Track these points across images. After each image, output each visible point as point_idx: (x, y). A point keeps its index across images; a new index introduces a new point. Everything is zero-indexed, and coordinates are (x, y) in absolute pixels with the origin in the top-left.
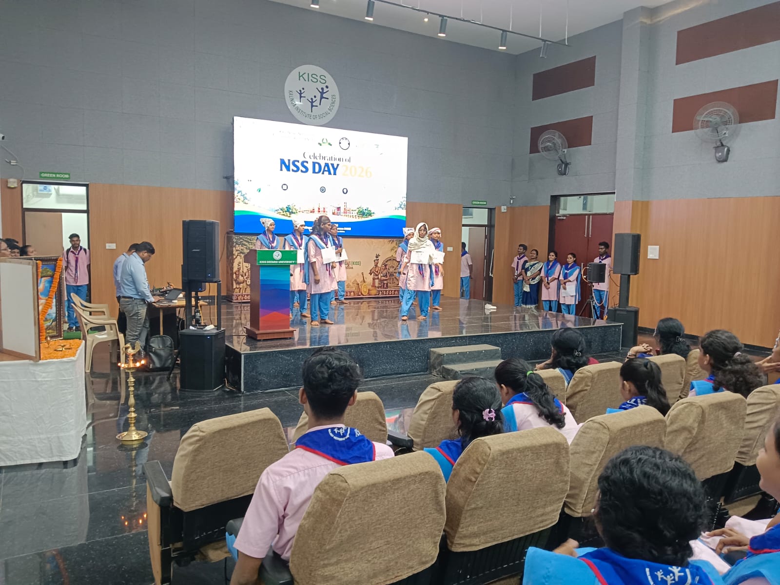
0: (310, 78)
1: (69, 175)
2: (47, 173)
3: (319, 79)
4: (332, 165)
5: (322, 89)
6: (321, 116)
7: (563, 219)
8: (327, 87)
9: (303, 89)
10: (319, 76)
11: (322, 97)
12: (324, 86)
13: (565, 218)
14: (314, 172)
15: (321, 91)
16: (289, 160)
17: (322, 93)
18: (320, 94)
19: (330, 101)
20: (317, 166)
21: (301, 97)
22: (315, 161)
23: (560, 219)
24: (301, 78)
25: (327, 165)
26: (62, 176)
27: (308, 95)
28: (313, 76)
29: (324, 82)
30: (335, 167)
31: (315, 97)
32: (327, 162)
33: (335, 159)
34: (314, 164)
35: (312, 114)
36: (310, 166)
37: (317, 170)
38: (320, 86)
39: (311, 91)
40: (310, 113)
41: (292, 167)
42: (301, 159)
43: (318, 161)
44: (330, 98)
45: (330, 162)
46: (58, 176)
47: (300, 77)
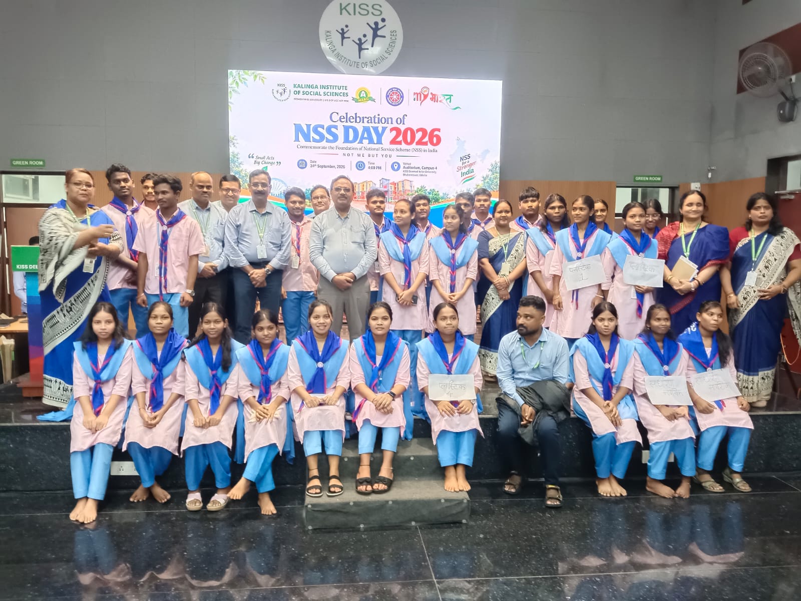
0: (358, 9)
1: (44, 161)
2: (19, 160)
3: (371, 10)
4: (376, 129)
5: (376, 24)
6: (374, 63)
7: (790, 200)
8: (383, 20)
9: (347, 26)
10: (370, 6)
11: (375, 36)
12: (379, 19)
13: (793, 197)
14: (346, 140)
15: (374, 26)
16: (308, 126)
17: (376, 29)
18: (372, 31)
19: (387, 40)
20: (351, 131)
21: (343, 38)
22: (349, 124)
23: (785, 200)
24: (344, 11)
25: (366, 129)
26: (36, 163)
27: (354, 34)
28: (362, 6)
29: (379, 13)
30: (380, 130)
31: (365, 36)
32: (366, 124)
33: (380, 121)
34: (346, 129)
35: (361, 61)
36: (340, 133)
37: (351, 138)
38: (372, 20)
39: (359, 27)
40: (357, 60)
41: (312, 134)
42: (326, 123)
43: (354, 124)
44: (388, 36)
45: (370, 125)
46: (31, 163)
47: (341, 10)
